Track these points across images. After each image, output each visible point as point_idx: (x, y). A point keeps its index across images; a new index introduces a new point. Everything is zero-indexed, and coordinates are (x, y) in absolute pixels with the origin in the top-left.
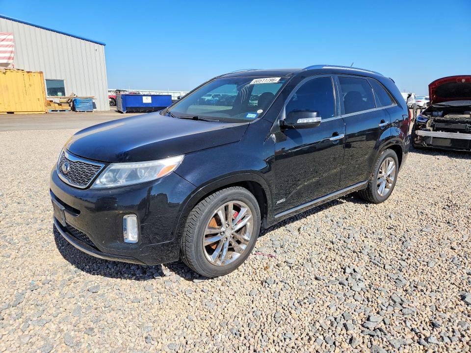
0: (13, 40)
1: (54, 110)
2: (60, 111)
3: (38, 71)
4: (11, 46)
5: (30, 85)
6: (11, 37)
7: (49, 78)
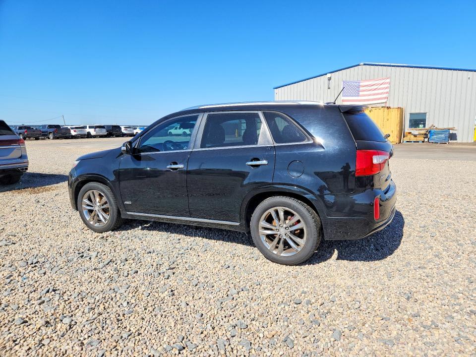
0: (390, 83)
1: (409, 140)
2: (414, 142)
3: (397, 107)
4: (387, 88)
5: (388, 120)
6: (388, 80)
7: (413, 112)
